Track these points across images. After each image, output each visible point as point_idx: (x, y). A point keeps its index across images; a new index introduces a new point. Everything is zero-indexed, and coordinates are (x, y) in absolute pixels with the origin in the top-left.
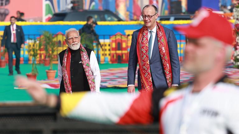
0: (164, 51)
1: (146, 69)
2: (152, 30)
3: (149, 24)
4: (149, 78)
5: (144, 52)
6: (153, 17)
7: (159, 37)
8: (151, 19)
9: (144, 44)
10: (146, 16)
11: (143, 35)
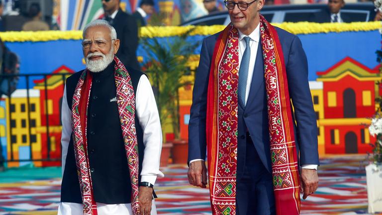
0: (274, 85)
1: (229, 128)
2: (249, 36)
3: (242, 23)
4: (232, 151)
5: (229, 87)
6: (251, 6)
7: (265, 52)
8: (247, 12)
9: (229, 69)
10: (235, 4)
11: (228, 48)
